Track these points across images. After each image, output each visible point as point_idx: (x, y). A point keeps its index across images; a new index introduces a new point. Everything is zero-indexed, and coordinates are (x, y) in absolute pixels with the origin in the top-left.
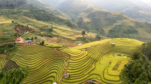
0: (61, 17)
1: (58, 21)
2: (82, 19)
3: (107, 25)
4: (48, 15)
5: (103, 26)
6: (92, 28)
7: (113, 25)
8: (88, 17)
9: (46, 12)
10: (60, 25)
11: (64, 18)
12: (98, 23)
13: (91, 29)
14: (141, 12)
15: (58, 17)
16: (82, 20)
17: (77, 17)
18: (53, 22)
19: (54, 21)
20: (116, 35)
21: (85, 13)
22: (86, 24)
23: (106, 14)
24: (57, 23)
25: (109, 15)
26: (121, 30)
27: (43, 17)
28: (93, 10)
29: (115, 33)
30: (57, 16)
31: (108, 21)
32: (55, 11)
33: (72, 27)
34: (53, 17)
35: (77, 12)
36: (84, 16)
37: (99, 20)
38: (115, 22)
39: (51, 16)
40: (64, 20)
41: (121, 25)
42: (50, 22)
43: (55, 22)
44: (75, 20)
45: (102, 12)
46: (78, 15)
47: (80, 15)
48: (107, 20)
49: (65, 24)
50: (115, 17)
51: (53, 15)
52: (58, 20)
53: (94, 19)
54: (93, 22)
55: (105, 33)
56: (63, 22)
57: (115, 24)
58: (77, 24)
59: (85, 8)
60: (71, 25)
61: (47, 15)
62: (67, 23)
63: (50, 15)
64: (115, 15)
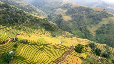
0: (35, 16)
1: (31, 23)
2: (61, 16)
3: (92, 23)
4: (14, 14)
5: (87, 25)
6: (75, 28)
7: (99, 24)
8: (68, 14)
9: (10, 8)
10: (34, 29)
11: (40, 17)
12: (80, 21)
13: (73, 29)
14: (108, 7)
15: (31, 16)
16: (61, 18)
17: (54, 13)
18: (22, 26)
19: (24, 22)
20: (106, 38)
21: (62, 9)
22: (68, 23)
23: (88, 10)
24: (30, 26)
25: (91, 11)
26: (111, 30)
27: (4, 18)
28: (71, 5)
29: (104, 34)
30: (29, 14)
31: (92, 18)
32: (28, 6)
33: (52, 30)
34: (22, 17)
35: (53, 7)
36: (63, 13)
37: (81, 17)
38: (101, 20)
39: (19, 14)
40: (41, 19)
41: (109, 23)
42: (16, 26)
43: (25, 25)
44: (52, 17)
45: (83, 7)
46: (55, 11)
47: (57, 11)
48: (90, 17)
49: (42, 26)
50: (98, 13)
51: (23, 13)
52: (31, 21)
53: (76, 16)
54: (75, 20)
55: (90, 34)
56: (38, 23)
57: (101, 23)
58: (56, 22)
59: (61, 3)
60: (51, 27)
61: (12, 14)
62: (44, 24)
63: (18, 12)
64: (98, 12)
